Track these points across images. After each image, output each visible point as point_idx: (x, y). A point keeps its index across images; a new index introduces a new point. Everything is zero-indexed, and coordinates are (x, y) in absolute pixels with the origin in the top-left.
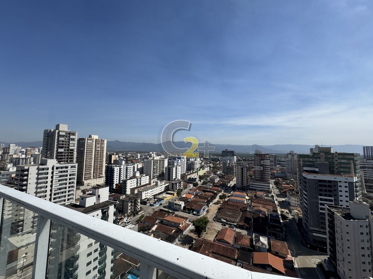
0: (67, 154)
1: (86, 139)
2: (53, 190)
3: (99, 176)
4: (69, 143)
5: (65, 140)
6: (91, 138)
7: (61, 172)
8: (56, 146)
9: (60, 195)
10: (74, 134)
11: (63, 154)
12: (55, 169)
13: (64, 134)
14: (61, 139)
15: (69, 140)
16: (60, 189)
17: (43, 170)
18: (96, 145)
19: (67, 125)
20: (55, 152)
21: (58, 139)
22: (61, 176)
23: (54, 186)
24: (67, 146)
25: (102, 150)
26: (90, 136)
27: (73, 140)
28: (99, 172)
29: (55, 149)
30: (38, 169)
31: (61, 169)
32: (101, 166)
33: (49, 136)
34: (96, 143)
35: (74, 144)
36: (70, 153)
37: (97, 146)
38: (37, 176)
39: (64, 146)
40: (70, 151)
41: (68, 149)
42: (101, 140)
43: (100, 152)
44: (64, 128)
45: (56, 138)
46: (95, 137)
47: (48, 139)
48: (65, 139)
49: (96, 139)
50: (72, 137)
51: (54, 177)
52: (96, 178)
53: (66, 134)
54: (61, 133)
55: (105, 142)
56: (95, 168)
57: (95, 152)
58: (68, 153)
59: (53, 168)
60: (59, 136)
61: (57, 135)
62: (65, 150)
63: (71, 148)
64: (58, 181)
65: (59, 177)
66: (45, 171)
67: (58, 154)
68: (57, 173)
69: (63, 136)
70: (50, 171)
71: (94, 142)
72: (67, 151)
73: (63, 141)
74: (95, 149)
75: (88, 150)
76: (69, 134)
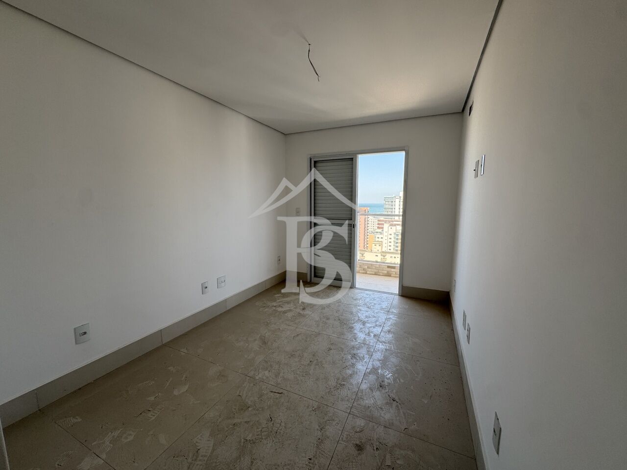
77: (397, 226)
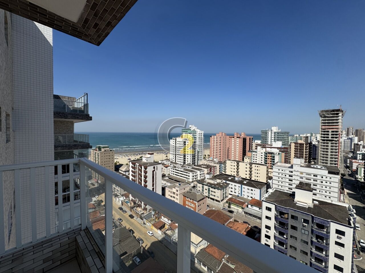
77: (267, 148)
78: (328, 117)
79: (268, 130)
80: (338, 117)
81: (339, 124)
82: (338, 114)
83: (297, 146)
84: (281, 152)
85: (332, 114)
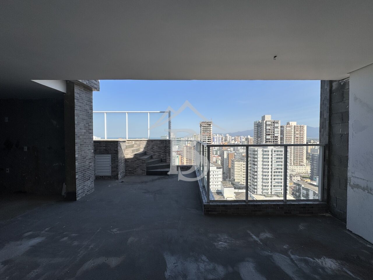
0: (273, 141)
1: (285, 126)
2: (273, 169)
3: (300, 163)
4: (274, 130)
5: (271, 129)
6: (289, 125)
7: (278, 155)
8: (264, 134)
9: (277, 174)
10: (277, 123)
11: (270, 140)
12: (273, 152)
13: (270, 123)
14: (268, 127)
15: (274, 128)
16: (277, 169)
17: (266, 152)
18: (294, 132)
19: (271, 115)
20: (264, 139)
21: (266, 128)
22: (277, 158)
23: (273, 165)
24: (273, 133)
25: (301, 137)
26: (288, 124)
27: (277, 127)
28: (300, 159)
29: (264, 137)
30: (263, 151)
31: (278, 152)
32: (301, 153)
33: (259, 126)
34: (294, 130)
35: (278, 131)
36: (275, 139)
37: (297, 133)
38: (262, 156)
39: (270, 133)
40: (275, 138)
41: (273, 136)
42: (300, 126)
43: (300, 139)
44: (268, 118)
45: (264, 127)
46: (293, 124)
47: (258, 128)
48: (271, 127)
49: (295, 126)
50: (276, 125)
51: (273, 158)
52: (297, 165)
53: (271, 123)
54: (268, 123)
55: (305, 128)
56: (295, 155)
57: (294, 139)
58: (274, 139)
59: (272, 151)
60: (266, 125)
61: (264, 125)
62: (271, 137)
63: (276, 135)
64: (276, 162)
65: (276, 159)
66: (267, 153)
67: (267, 141)
68: (275, 156)
69: (269, 125)
70: (270, 153)
71: (293, 129)
72: (273, 138)
73: (269, 130)
74: (294, 135)
75: (287, 137)
76: (274, 123)
78: (206, 127)
79: (167, 136)
80: (210, 127)
81: (211, 132)
82: (210, 125)
83: (188, 149)
84: (178, 155)
85: (208, 125)
